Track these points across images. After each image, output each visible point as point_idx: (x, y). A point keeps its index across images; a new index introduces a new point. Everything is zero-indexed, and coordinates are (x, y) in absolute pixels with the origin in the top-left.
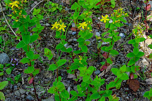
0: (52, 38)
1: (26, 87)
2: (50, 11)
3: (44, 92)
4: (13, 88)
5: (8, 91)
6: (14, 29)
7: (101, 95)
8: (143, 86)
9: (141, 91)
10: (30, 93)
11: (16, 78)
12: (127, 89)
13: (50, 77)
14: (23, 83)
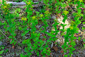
0: (19, 35)
1: (11, 53)
2: (17, 25)
3: (18, 55)
4: (5, 54)
5: (3, 55)
6: (3, 33)
7: (44, 48)
8: (59, 49)
9: (59, 51)
10: (13, 56)
11: (6, 50)
12: (53, 51)
13: (21, 49)
14: (9, 52)
